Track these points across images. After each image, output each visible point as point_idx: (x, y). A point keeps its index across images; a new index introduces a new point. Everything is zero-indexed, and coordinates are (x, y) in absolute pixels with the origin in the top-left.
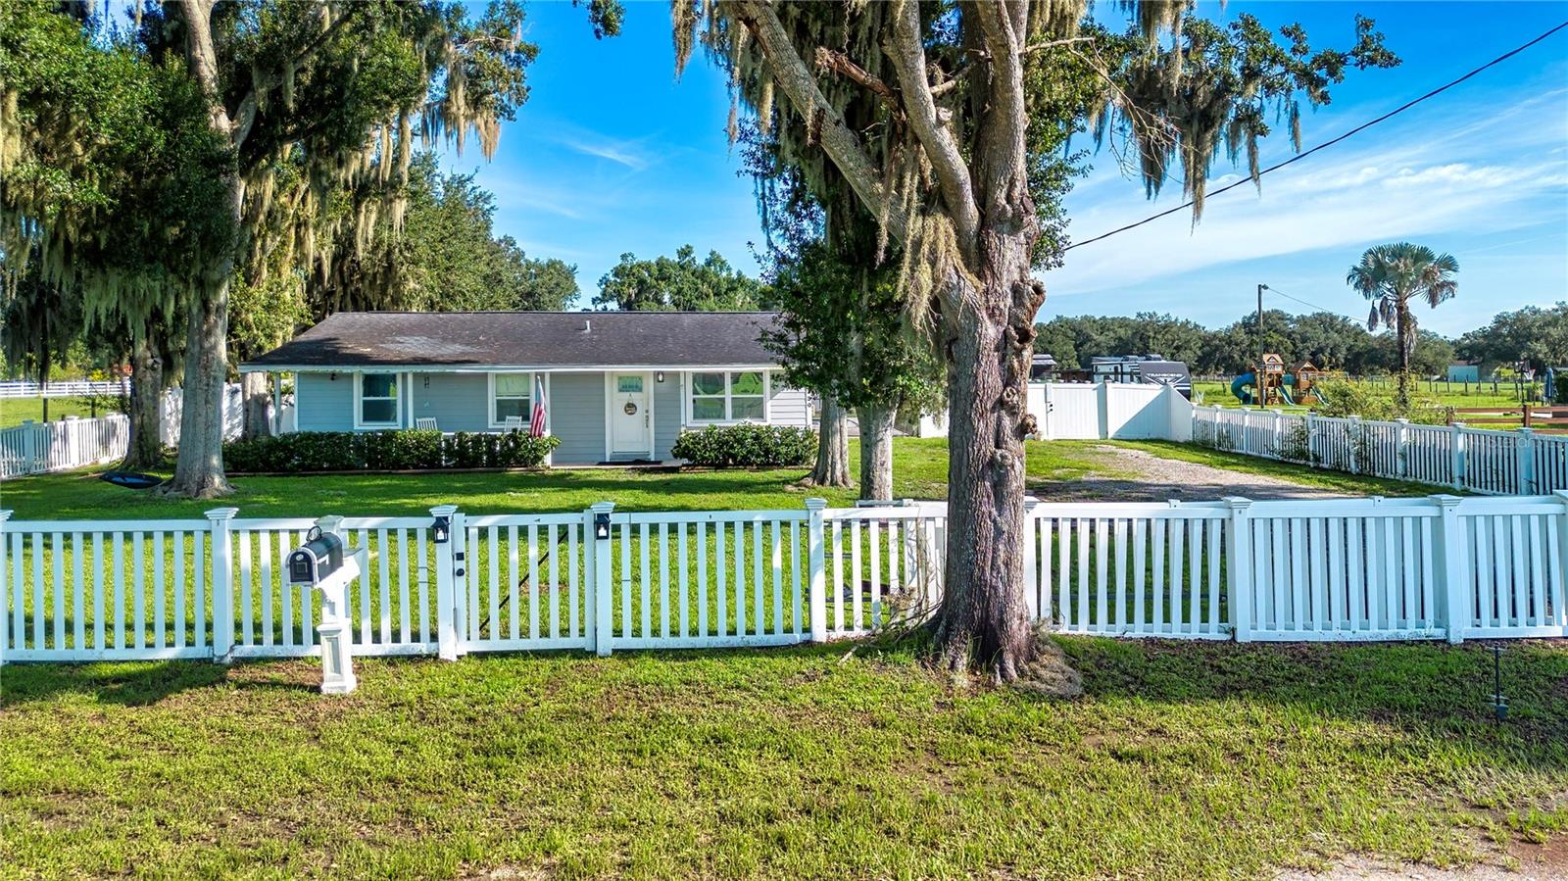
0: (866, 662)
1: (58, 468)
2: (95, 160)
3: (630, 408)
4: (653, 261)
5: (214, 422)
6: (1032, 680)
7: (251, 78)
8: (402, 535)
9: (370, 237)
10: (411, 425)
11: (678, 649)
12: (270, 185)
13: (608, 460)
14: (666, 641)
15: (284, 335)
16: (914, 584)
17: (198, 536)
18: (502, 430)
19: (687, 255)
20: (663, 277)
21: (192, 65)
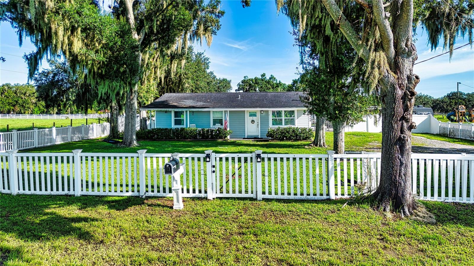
0: (352, 207)
1: (91, 138)
2: (102, 48)
3: (253, 121)
4: (254, 78)
5: (133, 125)
6: (415, 216)
7: (144, 23)
8: (190, 159)
9: (175, 71)
10: (188, 126)
11: (284, 199)
12: (147, 56)
13: (246, 137)
14: (279, 196)
15: (151, 100)
16: (366, 181)
17: (135, 158)
18: (215, 128)
19: (264, 76)
20: (256, 83)
21: (128, 20)
